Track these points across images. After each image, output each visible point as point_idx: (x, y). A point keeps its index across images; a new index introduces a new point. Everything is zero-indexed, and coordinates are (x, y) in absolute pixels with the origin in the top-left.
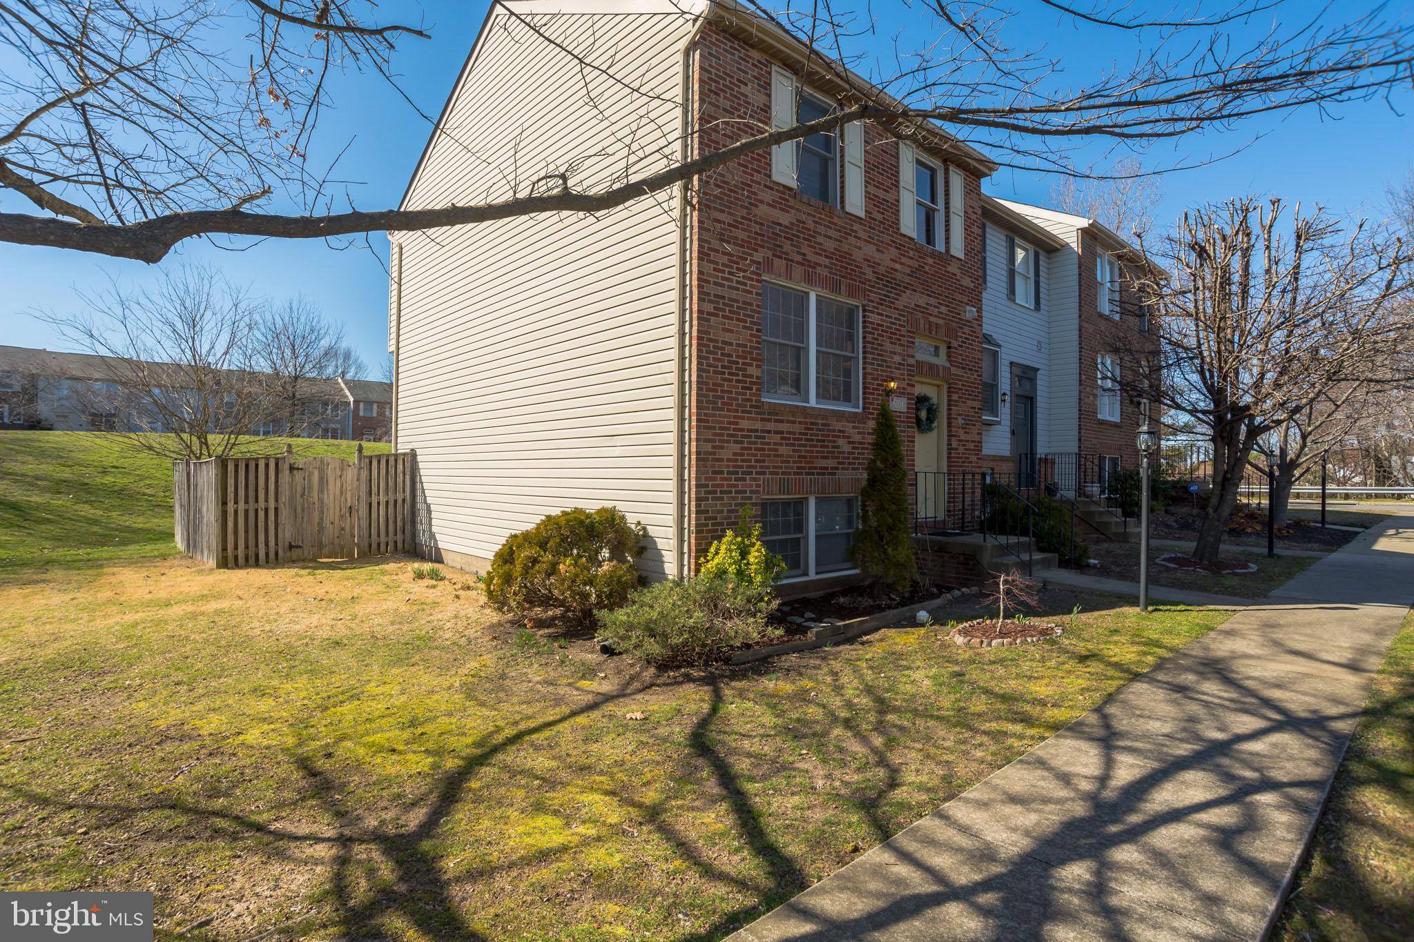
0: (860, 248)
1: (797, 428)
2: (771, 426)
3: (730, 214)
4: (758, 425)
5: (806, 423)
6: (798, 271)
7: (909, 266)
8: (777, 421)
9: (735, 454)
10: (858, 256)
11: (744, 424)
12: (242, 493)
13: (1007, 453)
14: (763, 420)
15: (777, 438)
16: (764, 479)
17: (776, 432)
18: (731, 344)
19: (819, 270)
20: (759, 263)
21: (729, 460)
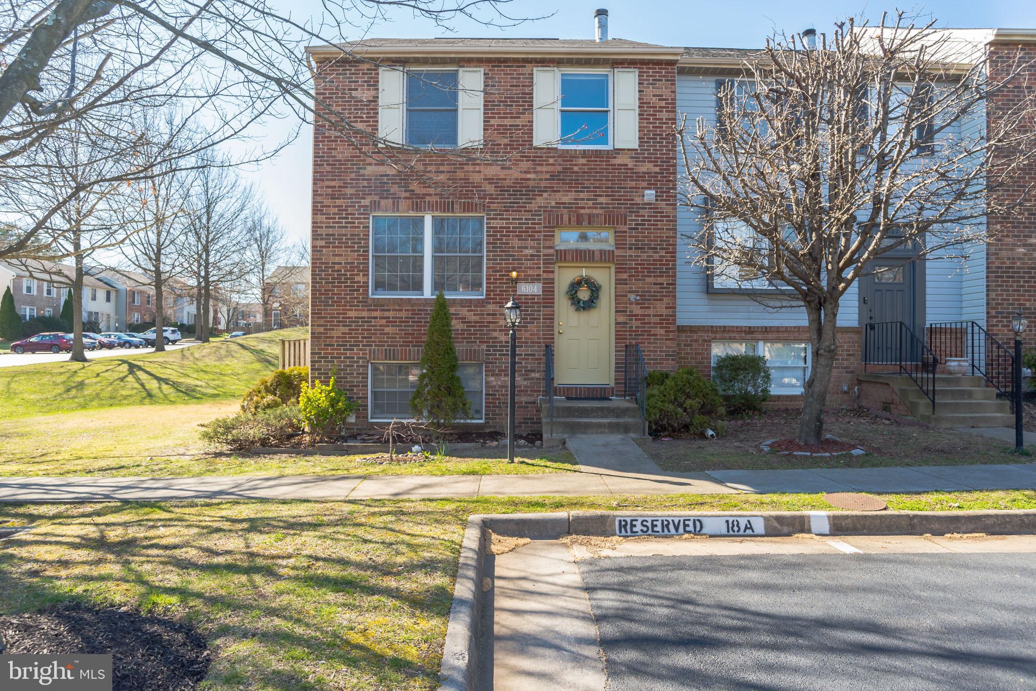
0: (479, 172)
1: (403, 314)
2: (377, 314)
3: (339, 180)
4: (365, 314)
5: (414, 310)
6: (403, 204)
7: (547, 172)
8: (381, 310)
9: (343, 333)
10: (476, 178)
11: (352, 314)
12: (297, 361)
13: (855, 324)
14: (368, 310)
15: (384, 322)
16: (370, 350)
17: (381, 318)
18: (340, 263)
19: (428, 199)
20: (367, 206)
21: (338, 337)
